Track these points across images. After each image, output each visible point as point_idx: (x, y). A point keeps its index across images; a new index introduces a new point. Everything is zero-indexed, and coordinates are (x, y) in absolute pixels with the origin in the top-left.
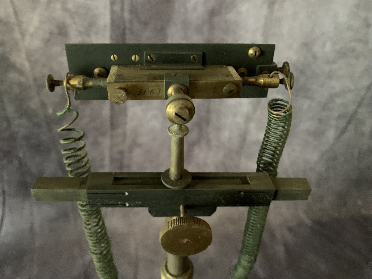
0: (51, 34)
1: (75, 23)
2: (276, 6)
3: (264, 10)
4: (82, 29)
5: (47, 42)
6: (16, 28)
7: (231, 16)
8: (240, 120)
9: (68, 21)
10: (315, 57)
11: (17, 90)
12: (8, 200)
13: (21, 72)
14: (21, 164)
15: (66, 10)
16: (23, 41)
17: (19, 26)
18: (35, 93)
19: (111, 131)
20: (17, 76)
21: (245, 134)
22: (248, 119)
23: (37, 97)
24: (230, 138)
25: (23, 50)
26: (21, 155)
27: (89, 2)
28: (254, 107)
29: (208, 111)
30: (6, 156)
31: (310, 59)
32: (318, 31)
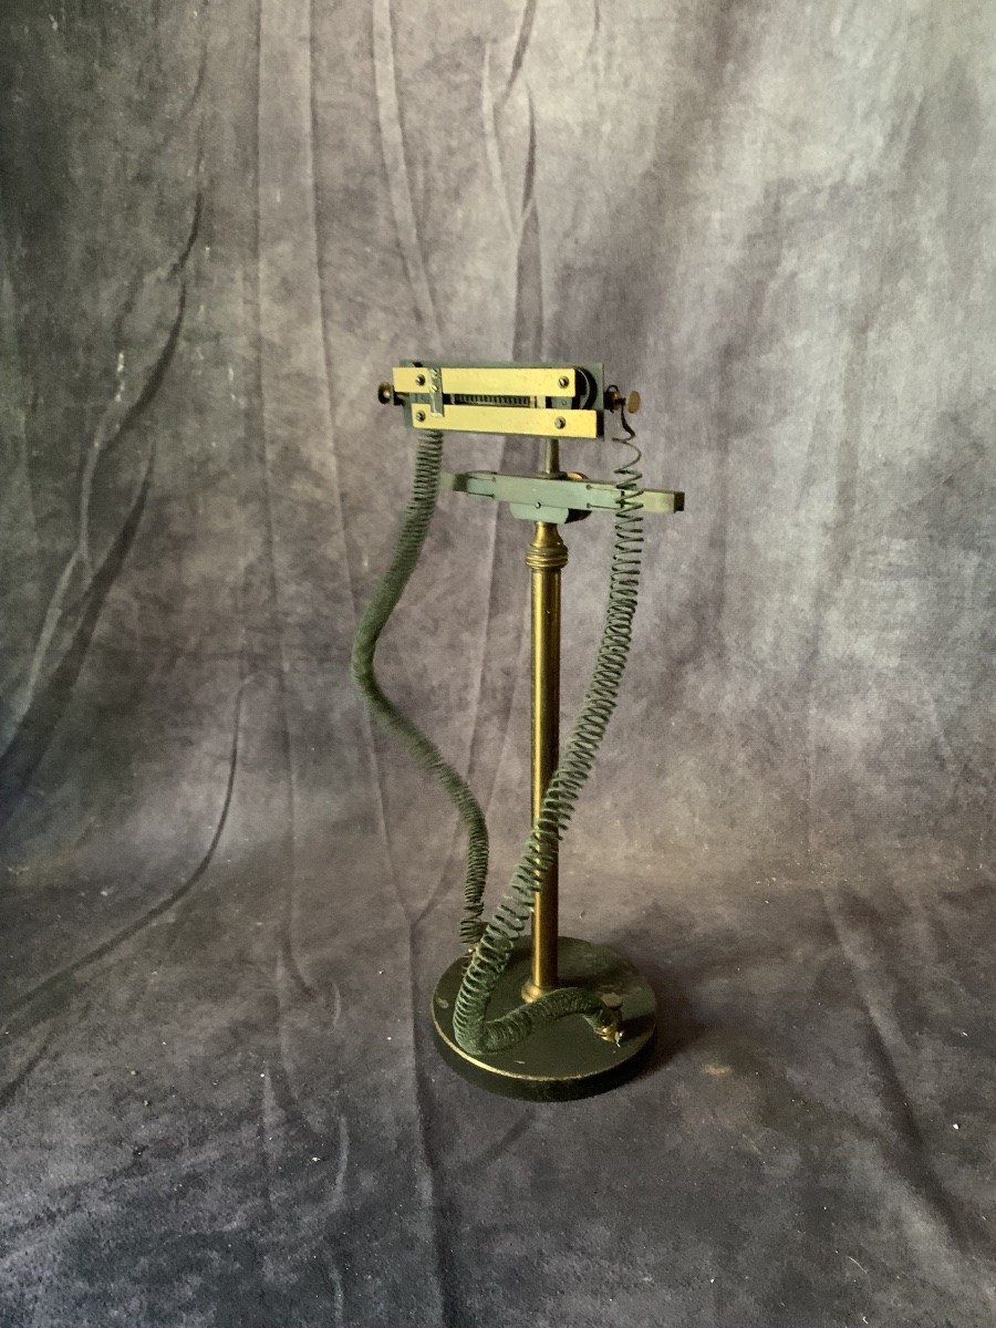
2: (872, 335)
3: (846, 344)
6: (325, 390)
7: (771, 360)
8: (800, 600)
10: (977, 446)
11: (303, 517)
12: (241, 773)
13: (318, 480)
14: (282, 688)
16: (333, 417)
17: (331, 386)
18: (338, 525)
19: (491, 616)
20: (309, 487)
21: (816, 637)
22: (822, 599)
23: (342, 533)
24: (776, 645)
25: (330, 434)
26: (286, 667)
27: (473, 336)
28: (834, 569)
29: (721, 576)
30: (254, 667)
31: (967, 451)
32: (979, 388)
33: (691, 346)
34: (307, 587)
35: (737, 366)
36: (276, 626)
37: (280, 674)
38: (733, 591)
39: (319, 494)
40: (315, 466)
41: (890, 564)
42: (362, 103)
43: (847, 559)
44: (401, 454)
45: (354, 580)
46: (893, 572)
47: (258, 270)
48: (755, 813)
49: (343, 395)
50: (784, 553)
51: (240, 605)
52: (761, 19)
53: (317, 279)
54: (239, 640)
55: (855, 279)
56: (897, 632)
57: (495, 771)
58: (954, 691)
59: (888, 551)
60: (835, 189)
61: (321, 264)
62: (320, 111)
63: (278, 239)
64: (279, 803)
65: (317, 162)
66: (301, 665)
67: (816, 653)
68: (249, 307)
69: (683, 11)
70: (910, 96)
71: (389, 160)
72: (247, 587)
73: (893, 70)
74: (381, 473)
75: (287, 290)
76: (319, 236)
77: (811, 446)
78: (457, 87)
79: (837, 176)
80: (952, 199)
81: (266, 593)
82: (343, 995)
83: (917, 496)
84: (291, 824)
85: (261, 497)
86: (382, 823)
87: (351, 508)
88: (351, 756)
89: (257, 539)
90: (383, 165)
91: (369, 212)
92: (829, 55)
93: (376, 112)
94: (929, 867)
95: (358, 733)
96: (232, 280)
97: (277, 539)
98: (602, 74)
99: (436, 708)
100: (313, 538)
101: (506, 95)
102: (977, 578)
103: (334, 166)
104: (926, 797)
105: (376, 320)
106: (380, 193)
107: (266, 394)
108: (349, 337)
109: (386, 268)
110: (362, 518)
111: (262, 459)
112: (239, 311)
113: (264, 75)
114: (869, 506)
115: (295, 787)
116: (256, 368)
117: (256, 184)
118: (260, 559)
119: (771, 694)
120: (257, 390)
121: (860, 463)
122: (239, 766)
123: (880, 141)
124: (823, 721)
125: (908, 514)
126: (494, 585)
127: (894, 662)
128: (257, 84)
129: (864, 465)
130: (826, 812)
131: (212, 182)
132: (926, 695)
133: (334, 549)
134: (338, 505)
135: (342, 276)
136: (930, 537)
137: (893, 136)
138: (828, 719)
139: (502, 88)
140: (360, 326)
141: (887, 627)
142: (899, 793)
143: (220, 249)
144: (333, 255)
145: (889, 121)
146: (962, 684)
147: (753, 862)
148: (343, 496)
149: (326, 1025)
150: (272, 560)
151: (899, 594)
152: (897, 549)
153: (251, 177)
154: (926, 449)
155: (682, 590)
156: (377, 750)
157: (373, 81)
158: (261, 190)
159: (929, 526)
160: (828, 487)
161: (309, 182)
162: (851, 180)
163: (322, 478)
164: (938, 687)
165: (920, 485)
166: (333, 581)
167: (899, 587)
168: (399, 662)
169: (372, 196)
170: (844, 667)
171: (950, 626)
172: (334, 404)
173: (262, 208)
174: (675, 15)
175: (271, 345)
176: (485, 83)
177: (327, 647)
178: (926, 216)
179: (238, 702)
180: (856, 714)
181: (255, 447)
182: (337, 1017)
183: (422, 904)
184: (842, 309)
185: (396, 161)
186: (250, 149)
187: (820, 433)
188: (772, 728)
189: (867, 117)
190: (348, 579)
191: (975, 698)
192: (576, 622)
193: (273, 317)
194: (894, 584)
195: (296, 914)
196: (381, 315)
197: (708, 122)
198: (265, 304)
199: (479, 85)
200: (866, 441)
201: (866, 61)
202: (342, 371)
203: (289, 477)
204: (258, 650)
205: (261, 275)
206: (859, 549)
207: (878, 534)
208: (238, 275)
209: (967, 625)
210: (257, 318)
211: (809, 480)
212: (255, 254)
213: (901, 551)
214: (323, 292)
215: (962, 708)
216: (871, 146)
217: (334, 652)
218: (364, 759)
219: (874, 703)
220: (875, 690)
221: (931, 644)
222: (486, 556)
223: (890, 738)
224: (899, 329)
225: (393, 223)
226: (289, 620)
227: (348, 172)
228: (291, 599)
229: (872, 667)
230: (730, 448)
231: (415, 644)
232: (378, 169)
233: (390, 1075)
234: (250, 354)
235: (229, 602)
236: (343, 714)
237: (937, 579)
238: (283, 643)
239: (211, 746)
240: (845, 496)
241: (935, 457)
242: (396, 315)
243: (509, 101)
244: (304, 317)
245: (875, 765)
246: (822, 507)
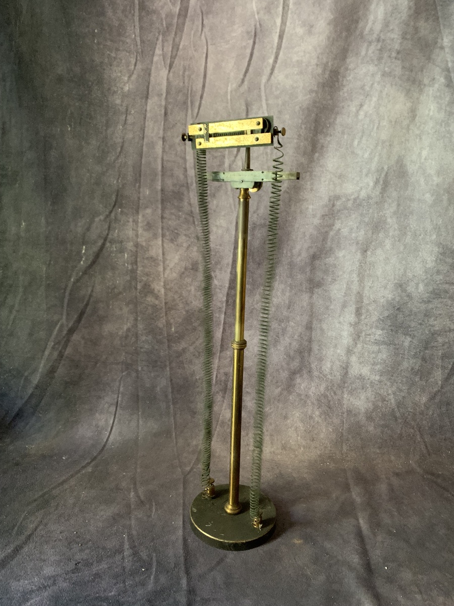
0: (186, 269)
2: (369, 253)
3: (359, 255)
5: (182, 275)
6: (162, 264)
7: (330, 260)
8: (341, 351)
10: (409, 296)
11: (150, 311)
12: (119, 411)
13: (157, 297)
14: (137, 377)
16: (164, 274)
17: (164, 262)
18: (163, 314)
19: (221, 352)
20: (153, 300)
21: (347, 367)
22: (349, 352)
23: (165, 317)
24: (332, 369)
25: (162, 280)
26: (140, 369)
27: (218, 247)
28: (354, 340)
29: (310, 341)
30: (127, 369)
31: (405, 298)
32: (410, 274)
33: (300, 255)
34: (150, 337)
35: (317, 262)
36: (137, 352)
37: (137, 371)
38: (315, 347)
39: (157, 302)
40: (156, 291)
41: (376, 340)
42: (181, 161)
43: (359, 337)
44: (189, 289)
45: (169, 335)
46: (377, 343)
47: (138, 218)
48: (322, 436)
49: (168, 266)
50: (335, 334)
51: (123, 344)
52: (328, 139)
53: (161, 223)
54: (122, 358)
55: (362, 232)
56: (379, 366)
57: (220, 414)
58: (401, 391)
59: (375, 334)
60: (355, 199)
61: (162, 218)
62: (165, 163)
63: (146, 207)
64: (133, 424)
65: (163, 181)
66: (145, 368)
67: (347, 373)
68: (134, 232)
69: (299, 136)
70: (383, 168)
71: (189, 181)
72: (126, 337)
73: (376, 159)
74: (181, 295)
75: (149, 226)
76: (162, 207)
77: (345, 293)
78: (216, 157)
79: (356, 195)
80: (399, 205)
81: (133, 339)
82: (156, 505)
83: (386, 314)
84: (138, 433)
85: (135, 302)
86: (174, 434)
87: (169, 308)
88: (163, 405)
89: (132, 318)
90: (187, 183)
91: (181, 200)
92: (353, 152)
93: (186, 165)
94: (391, 461)
95: (166, 396)
96: (128, 221)
97: (139, 319)
98: (269, 156)
99: (198, 387)
100: (153, 319)
101: (234, 161)
102: (410, 347)
103: (169, 182)
104: (389, 432)
105: (182, 239)
106: (185, 193)
107: (138, 264)
108: (172, 245)
109: (186, 221)
110: (173, 312)
111: (136, 289)
112: (131, 233)
113: (145, 149)
114: (368, 317)
115: (140, 417)
116: (135, 255)
117: (139, 187)
118: (132, 326)
119: (329, 388)
120: (135, 262)
121: (364, 301)
122: (118, 409)
123: (371, 184)
124: (349, 400)
125: (383, 321)
126: (222, 340)
127: (377, 378)
128: (142, 152)
129: (366, 301)
130: (350, 437)
131: (123, 186)
132: (390, 392)
133: (161, 323)
134: (164, 307)
135: (170, 222)
136: (391, 330)
137: (377, 182)
138: (351, 399)
139: (233, 158)
140: (176, 241)
141: (374, 364)
142: (379, 430)
143: (125, 210)
144: (167, 215)
145: (375, 177)
146: (404, 388)
147: (320, 456)
148: (166, 303)
149: (149, 516)
150: (137, 326)
151: (379, 351)
152: (378, 334)
153: (137, 185)
154: (390, 296)
155: (295, 345)
156: (174, 404)
157: (185, 154)
158: (141, 189)
159: (390, 326)
160: (352, 308)
161: (159, 188)
162: (361, 197)
163: (158, 296)
164: (394, 388)
165: (388, 310)
166: (160, 336)
167: (379, 349)
168: (184, 368)
169: (183, 194)
170: (358, 379)
171: (399, 365)
172: (164, 269)
173: (141, 195)
174: (296, 137)
175: (142, 246)
176: (226, 156)
177: (156, 361)
178: (389, 210)
179: (120, 381)
180: (362, 397)
181: (133, 283)
182: (153, 513)
183: (188, 469)
184: (357, 243)
185: (192, 182)
186: (138, 175)
187: (349, 288)
188: (329, 402)
189: (367, 175)
190: (166, 335)
191: (409, 393)
192: (254, 356)
193: (143, 236)
194: (377, 347)
195: (138, 470)
196: (184, 237)
197: (308, 173)
198: (140, 231)
199: (224, 157)
200: (366, 292)
201: (366, 155)
202: (168, 257)
203: (146, 296)
204: (129, 361)
205: (139, 221)
206: (363, 334)
207: (371, 328)
208: (131, 220)
209: (405, 365)
210: (137, 236)
211: (344, 306)
212: (137, 212)
213: (380, 335)
214: (162, 228)
215: (404, 397)
216: (369, 185)
217: (159, 363)
218: (168, 407)
219: (370, 393)
220: (370, 388)
221: (391, 371)
222: (220, 328)
223: (376, 407)
224: (379, 251)
225: (190, 204)
226: (142, 350)
227: (174, 185)
228: (143, 342)
229: (369, 379)
230: (314, 292)
231: (191, 362)
232: (185, 185)
233: (173, 538)
234: (134, 249)
235: (119, 342)
236: (161, 389)
237: (394, 346)
238: (139, 359)
239: (109, 399)
240: (358, 312)
241: (393, 299)
242: (189, 237)
243: (235, 163)
244: (155, 236)
245: (370, 418)
246: (349, 316)
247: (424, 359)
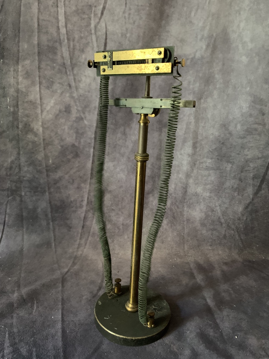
0: (60, 111)
1: (76, 105)
2: (202, 101)
4: (80, 109)
5: (57, 116)
6: (40, 107)
8: (182, 176)
9: (72, 103)
10: (230, 134)
11: (30, 146)
12: (6, 229)
13: (36, 135)
15: (72, 97)
16: (42, 115)
17: (41, 105)
18: (42, 149)
19: (91, 179)
20: (33, 137)
21: (186, 187)
22: (188, 176)
23: (43, 151)
24: (175, 189)
25: (40, 120)
26: (23, 194)
27: (86, 93)
28: (191, 167)
30: (12, 194)
31: (228, 135)
32: (231, 117)
34: (31, 168)
36: (20, 181)
37: (21, 196)
39: (36, 139)
40: (35, 130)
41: (207, 166)
42: (54, 21)
43: (195, 164)
44: (63, 128)
45: (46, 166)
46: (207, 169)
47: (18, 68)
48: (169, 239)
49: (45, 109)
50: (177, 162)
51: (8, 174)
52: (172, 10)
53: (38, 73)
54: (8, 185)
55: (198, 85)
56: (209, 186)
57: (91, 227)
58: (224, 203)
59: (206, 162)
60: (192, 59)
61: (39, 68)
62: (40, 21)
63: (25, 59)
64: (19, 238)
65: (39, 37)
66: (28, 193)
67: (186, 191)
68: (15, 79)
69: (151, 4)
70: (213, 35)
71: (62, 38)
72: (11, 168)
73: (208, 28)
74: (56, 133)
75: (28, 75)
76: (38, 59)
77: (185, 131)
78: (84, 19)
79: (192, 56)
80: (224, 64)
81: (17, 170)
82: (37, 303)
83: (214, 147)
84: (23, 245)
85: (17, 139)
86: (53, 244)
87: (47, 144)
88: (44, 223)
89: (15, 152)
90: (60, 39)
91: (55, 53)
92: (191, 22)
93: (58, 23)
94: (219, 254)
95: (46, 215)
96: (10, 71)
97: (21, 153)
98: (127, 19)
99: (73, 207)
100: (33, 153)
101: (98, 23)
102: (230, 171)
103: (44, 38)
104: (217, 234)
105: (56, 86)
106: (59, 48)
107: (20, 107)
108: (48, 91)
109: (60, 71)
110: (50, 147)
111: (18, 128)
112: (12, 81)
113: (22, 8)
114: (201, 149)
115: (25, 233)
116: (17, 99)
117: (19, 42)
118: (16, 159)
119: (174, 203)
120: (17, 106)
121: (199, 137)
122: (5, 227)
123: (204, 47)
124: (188, 211)
125: (212, 152)
126: (92, 169)
127: (208, 194)
128: (20, 12)
129: (200, 138)
130: (189, 238)
131: (4, 39)
132: (217, 205)
133: (40, 156)
134: (42, 143)
135: (46, 72)
136: (218, 159)
137: (208, 46)
138: (190, 211)
139: (97, 20)
140: (51, 88)
141: (206, 184)
142: (210, 233)
143: (6, 61)
144: (43, 65)
145: (207, 42)
146: (227, 201)
147: (169, 254)
148: (44, 140)
149: (30, 314)
150: (20, 159)
151: (209, 175)
152: (209, 162)
153: (17, 39)
154: (217, 134)
156: (52, 221)
157: (58, 14)
158: (20, 44)
159: (217, 156)
160: (190, 143)
161: (36, 42)
162: (197, 57)
163: (37, 134)
164: (220, 202)
165: (215, 144)
166: (40, 166)
167: (209, 173)
168: (60, 193)
169: (56, 48)
170: (194, 195)
171: (223, 184)
172: (42, 112)
173: (20, 48)
174: (148, 5)
175: (22, 92)
176: (92, 19)
177: (37, 188)
178: (217, 68)
179: (6, 205)
180: (198, 209)
181: (15, 123)
182: (34, 311)
183: (66, 270)
184: (194, 93)
185: (64, 39)
186: (17, 31)
187: (188, 128)
188: (174, 214)
189: (201, 40)
190: (44, 166)
191: (230, 205)
192: (117, 181)
193: (23, 82)
194: (208, 172)
195: (23, 275)
196: (58, 85)
197: (157, 37)
198: (20, 79)
199: (90, 19)
200: (200, 131)
201: (201, 24)
202: (45, 101)
203: (26, 133)
204: (14, 188)
205: (19, 70)
206: (198, 162)
207: (203, 158)
208: (12, 69)
209: (228, 184)
210: (18, 83)
211: (184, 141)
212: (17, 63)
213: (209, 163)
214: (39, 77)
215: (227, 208)
216: (202, 48)
217: (39, 189)
218: (48, 224)
219: (202, 206)
220: (202, 203)
221: (218, 189)
222: (90, 160)
223: (207, 216)
224: (209, 100)
225: (63, 57)
226: (25, 179)
227: (48, 41)
228: (26, 172)
229: (202, 196)
230: (162, 131)
231: (66, 187)
232: (58, 41)
233: (53, 331)
234: (15, 94)
235: (5, 173)
236: (42, 209)
237: (220, 171)
238: (22, 186)
240: (194, 146)
241: (219, 136)
242: (63, 85)
243: (100, 25)
244: (33, 83)
245: (203, 225)
246: (188, 149)
247: (240, 180)
